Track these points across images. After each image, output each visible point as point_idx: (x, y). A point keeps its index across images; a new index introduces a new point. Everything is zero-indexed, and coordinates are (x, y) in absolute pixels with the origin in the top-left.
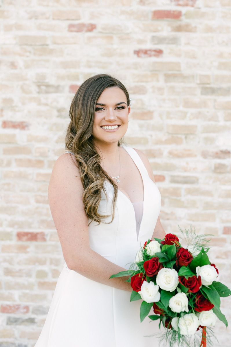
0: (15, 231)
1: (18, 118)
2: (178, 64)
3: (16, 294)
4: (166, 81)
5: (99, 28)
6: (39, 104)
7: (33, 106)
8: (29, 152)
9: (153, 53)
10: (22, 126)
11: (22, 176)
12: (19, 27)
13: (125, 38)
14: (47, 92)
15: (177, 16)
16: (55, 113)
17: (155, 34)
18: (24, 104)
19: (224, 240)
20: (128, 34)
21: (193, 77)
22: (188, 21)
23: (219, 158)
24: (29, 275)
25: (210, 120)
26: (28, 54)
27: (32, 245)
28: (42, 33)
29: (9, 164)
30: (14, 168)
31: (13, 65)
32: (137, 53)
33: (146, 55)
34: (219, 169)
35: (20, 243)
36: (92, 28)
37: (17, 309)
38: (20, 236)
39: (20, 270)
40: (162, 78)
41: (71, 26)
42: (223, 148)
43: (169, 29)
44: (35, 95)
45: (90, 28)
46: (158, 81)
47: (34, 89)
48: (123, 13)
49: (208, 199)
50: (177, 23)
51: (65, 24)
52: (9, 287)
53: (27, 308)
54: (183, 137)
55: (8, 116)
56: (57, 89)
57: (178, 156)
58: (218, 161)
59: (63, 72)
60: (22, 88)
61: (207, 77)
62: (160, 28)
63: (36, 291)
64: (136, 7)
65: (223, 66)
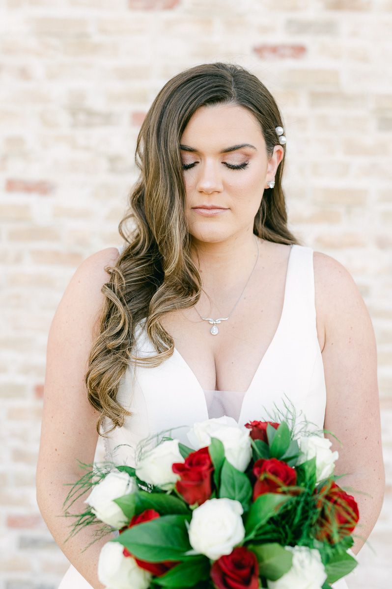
0: (30, 382)
1: (34, 173)
2: (335, 74)
4: (312, 105)
5: (187, 4)
6: (74, 146)
8: (55, 237)
9: (289, 52)
10: (42, 188)
11: (42, 282)
13: (235, 22)
14: (89, 125)
16: (104, 164)
17: (292, 15)
18: (45, 146)
20: (240, 15)
21: (362, 97)
26: (51, 52)
28: (78, 13)
29: (18, 259)
30: (29, 267)
31: (24, 74)
32: (259, 51)
33: (276, 56)
35: (40, 403)
36: (173, 1)
40: (304, 100)
43: (320, 5)
44: (66, 131)
47: (64, 118)
54: (342, 209)
55: (17, 169)
56: (107, 119)
59: (117, 86)
60: (41, 117)
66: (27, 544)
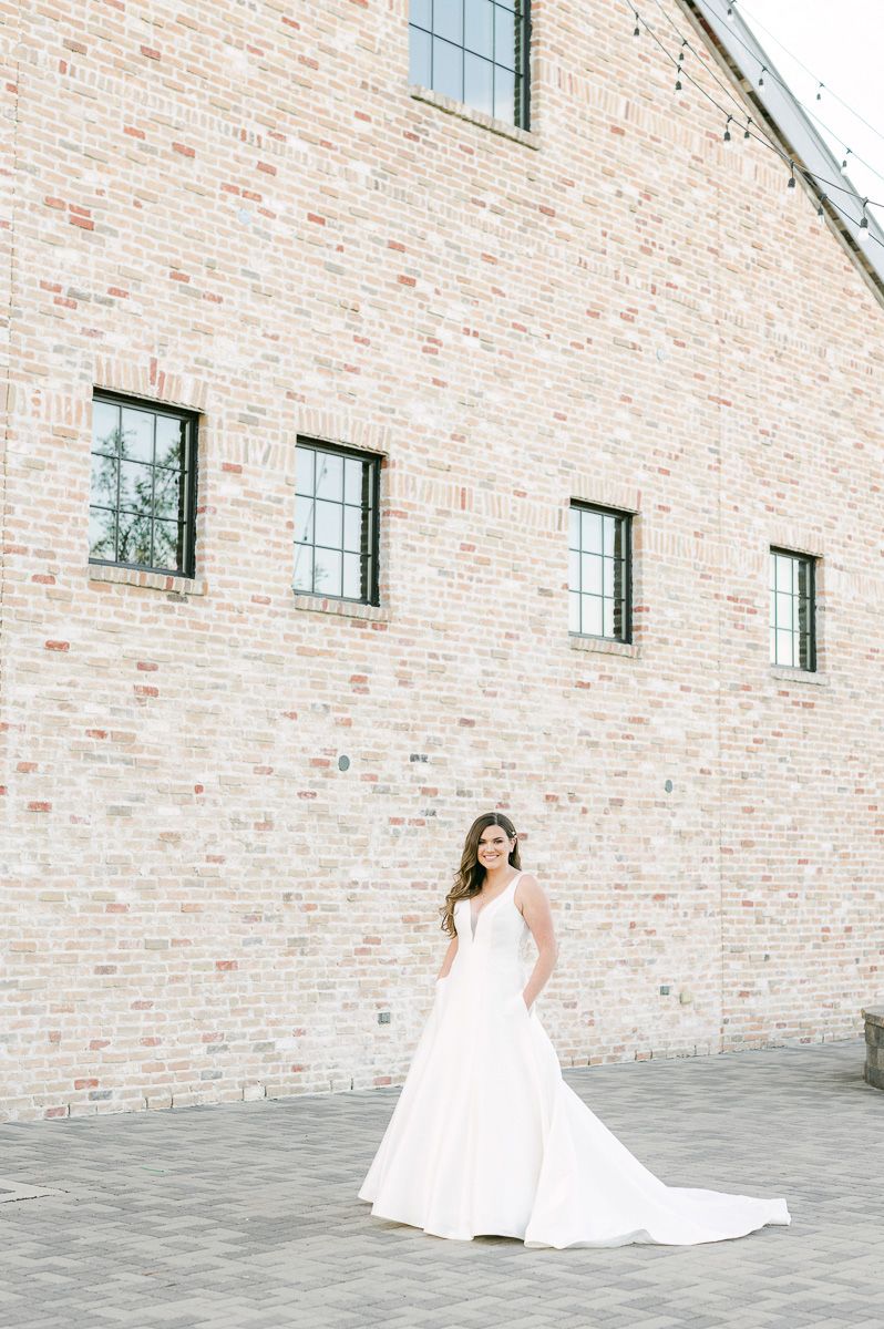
0: (214, 961)
1: (217, 852)
2: (326, 806)
3: (215, 1022)
5: (276, 772)
6: (233, 839)
7: (229, 842)
8: (226, 885)
9: (310, 795)
10: (220, 860)
11: (220, 908)
12: (220, 768)
13: (292, 780)
16: (244, 848)
17: (311, 779)
18: (222, 839)
20: (294, 778)
21: (335, 817)
23: (351, 888)
24: (224, 1004)
25: (345, 855)
26: (226, 793)
27: (227, 975)
28: (236, 774)
29: (210, 897)
30: (215, 901)
31: (215, 803)
32: (300, 794)
33: (306, 797)
34: (351, 898)
35: (218, 972)
36: (270, 771)
37: (215, 1037)
38: (219, 965)
39: (218, 999)
40: (315, 818)
41: (256, 768)
42: (354, 879)
43: (321, 775)
44: (231, 831)
47: (229, 825)
48: (291, 759)
49: (345, 924)
51: (251, 766)
52: (210, 1016)
53: (222, 1035)
54: (329, 870)
55: (212, 851)
56: (246, 826)
57: (326, 887)
58: (351, 891)
59: (249, 810)
60: (221, 824)
61: (344, 817)
62: (314, 774)
63: (230, 1018)
64: (299, 754)
65: (353, 808)
66: (211, 1050)
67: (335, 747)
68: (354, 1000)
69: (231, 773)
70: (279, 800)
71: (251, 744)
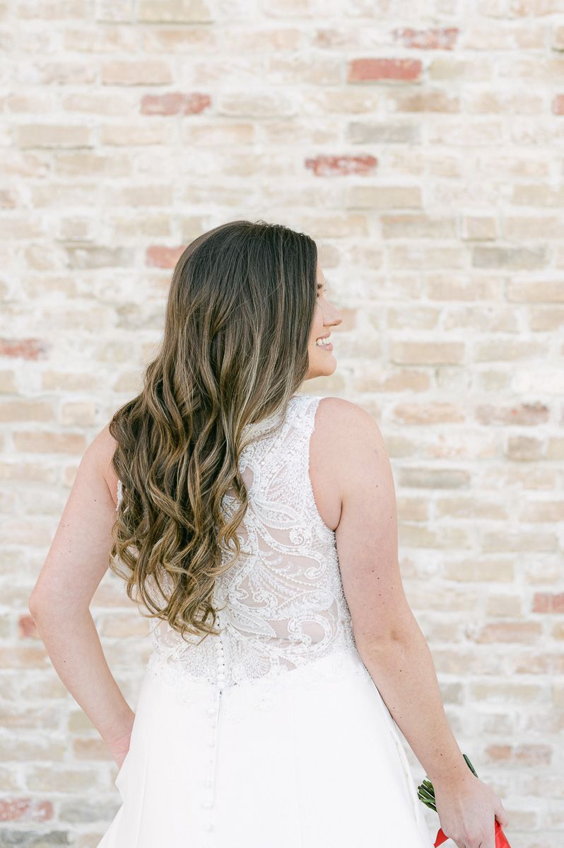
0: (14, 613)
1: (19, 330)
2: (415, 192)
3: (20, 771)
4: (386, 235)
5: (218, 106)
6: (72, 294)
7: (55, 301)
8: (47, 415)
9: (353, 165)
10: (30, 350)
11: (30, 476)
12: (18, 104)
13: (282, 127)
14: (90, 266)
15: (409, 72)
16: (112, 316)
17: (355, 118)
18: (33, 295)
19: (535, 628)
20: (289, 119)
21: (452, 222)
22: (438, 84)
23: (520, 422)
24: (51, 723)
25: (495, 330)
26: (42, 171)
28: (76, 119)
30: (12, 456)
31: (5, 199)
32: (314, 164)
33: (336, 171)
34: (520, 451)
35: (28, 643)
36: (200, 104)
37: (22, 809)
38: (27, 625)
39: (30, 711)
40: (375, 228)
41: (148, 100)
42: (531, 399)
43: (392, 104)
44: (62, 273)
45: (195, 104)
46: (366, 233)
47: (58, 257)
48: (276, 66)
49: (496, 525)
50: (410, 91)
51: (133, 96)
52: (2, 753)
53: (47, 806)
54: (431, 372)
56: (116, 256)
57: (419, 420)
58: (518, 431)
59: (129, 214)
60: (28, 255)
61: (488, 221)
62: (368, 103)
63: (71, 763)
64: (308, 51)
65: (525, 195)
67: (447, 21)
68: (534, 737)
69: (56, 117)
70: (234, 182)
71: (128, 34)
